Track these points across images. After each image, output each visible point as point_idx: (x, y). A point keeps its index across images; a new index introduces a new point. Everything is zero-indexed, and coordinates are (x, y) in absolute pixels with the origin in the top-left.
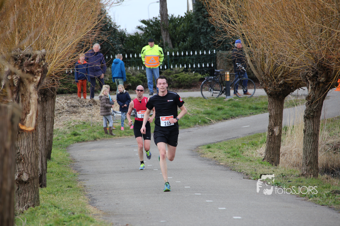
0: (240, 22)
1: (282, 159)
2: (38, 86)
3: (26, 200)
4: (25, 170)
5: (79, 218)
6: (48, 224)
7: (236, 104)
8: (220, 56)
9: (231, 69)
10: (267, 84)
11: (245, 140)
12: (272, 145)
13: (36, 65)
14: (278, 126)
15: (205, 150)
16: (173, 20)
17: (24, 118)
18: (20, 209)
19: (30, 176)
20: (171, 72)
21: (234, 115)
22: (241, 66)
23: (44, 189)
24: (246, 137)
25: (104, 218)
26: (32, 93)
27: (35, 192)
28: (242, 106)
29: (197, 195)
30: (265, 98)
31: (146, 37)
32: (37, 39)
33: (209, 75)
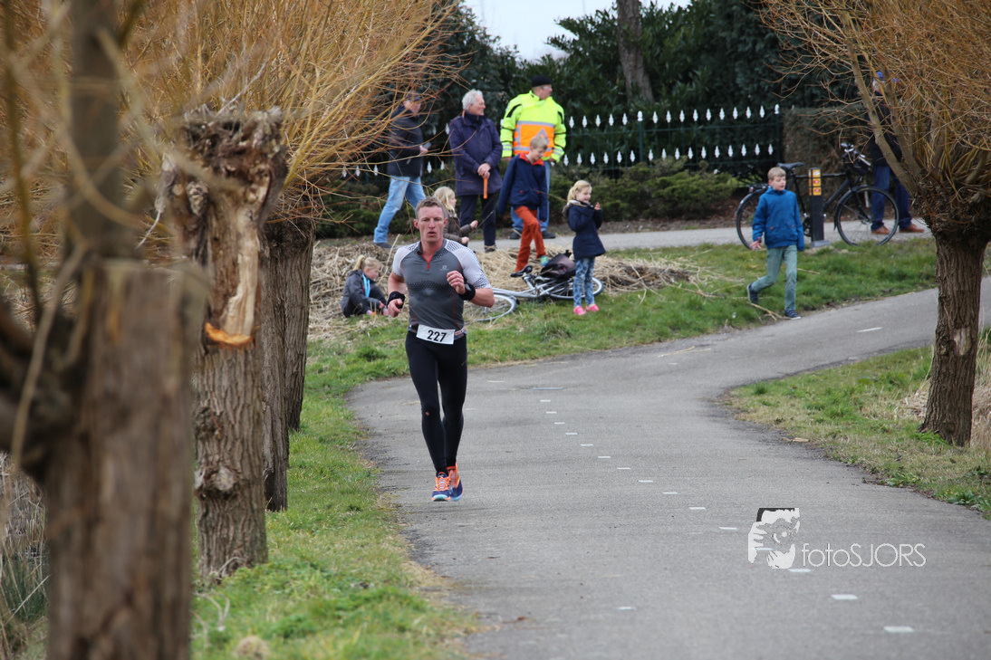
0: (853, 20)
1: (977, 424)
2: (260, 213)
3: (228, 547)
4: (223, 461)
5: (380, 597)
6: (293, 617)
7: (841, 262)
8: (793, 123)
9: (826, 161)
10: (934, 205)
11: (867, 371)
12: (948, 385)
13: (254, 153)
14: (966, 327)
15: (750, 400)
16: (654, 18)
17: (220, 307)
18: (211, 573)
19: (238, 477)
20: (649, 172)
21: (834, 295)
22: (855, 152)
23: (281, 514)
24: (871, 362)
25: (453, 600)
26: (244, 235)
27: (253, 523)
28: (860, 271)
29: (726, 532)
30: (928, 245)
31: (577, 70)
32: (256, 78)
33: (760, 179)
